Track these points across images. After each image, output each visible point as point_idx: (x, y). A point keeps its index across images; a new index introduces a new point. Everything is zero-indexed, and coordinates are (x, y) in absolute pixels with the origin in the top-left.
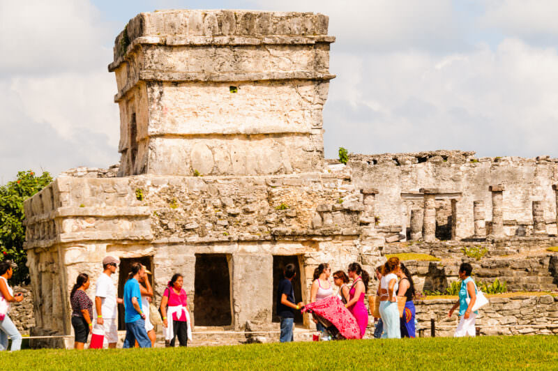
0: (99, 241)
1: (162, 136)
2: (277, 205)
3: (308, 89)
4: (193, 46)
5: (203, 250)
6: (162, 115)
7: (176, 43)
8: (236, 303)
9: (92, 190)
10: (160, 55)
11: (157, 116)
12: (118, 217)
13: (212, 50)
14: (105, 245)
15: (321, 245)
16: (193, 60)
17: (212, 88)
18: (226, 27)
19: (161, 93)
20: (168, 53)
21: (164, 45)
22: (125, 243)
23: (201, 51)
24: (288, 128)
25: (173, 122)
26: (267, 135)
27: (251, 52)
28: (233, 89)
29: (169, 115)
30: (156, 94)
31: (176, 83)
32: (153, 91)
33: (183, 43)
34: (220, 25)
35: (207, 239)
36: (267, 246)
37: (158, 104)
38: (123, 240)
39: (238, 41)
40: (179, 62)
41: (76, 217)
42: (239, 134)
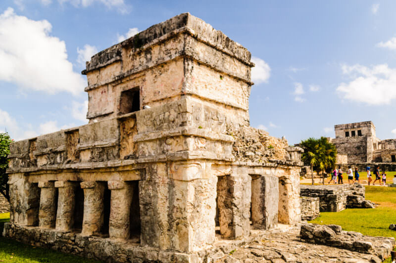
0: (208, 160)
1: (191, 95)
2: (268, 145)
3: (245, 86)
4: (207, 44)
5: (251, 171)
6: (192, 82)
7: (202, 39)
8: (267, 210)
9: (206, 115)
10: (192, 43)
11: (189, 81)
12: (218, 141)
13: (215, 50)
14: (210, 164)
15: (292, 171)
16: (207, 53)
17: (213, 72)
18: (220, 40)
19: (193, 67)
20: (196, 44)
21: (195, 38)
22: (220, 163)
23: (210, 49)
24: (239, 106)
25: (196, 88)
26: (232, 107)
27: (228, 59)
28: (221, 77)
29: (194, 83)
30: (190, 67)
31: (199, 64)
32: (188, 65)
33: (205, 40)
34: (218, 39)
35: (255, 164)
36: (273, 170)
37: (191, 74)
38: (219, 161)
39: (226, 50)
40: (200, 51)
41: (195, 137)
42: (222, 104)
